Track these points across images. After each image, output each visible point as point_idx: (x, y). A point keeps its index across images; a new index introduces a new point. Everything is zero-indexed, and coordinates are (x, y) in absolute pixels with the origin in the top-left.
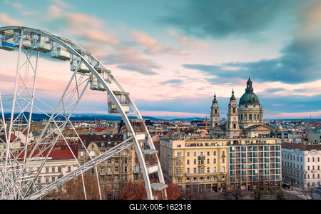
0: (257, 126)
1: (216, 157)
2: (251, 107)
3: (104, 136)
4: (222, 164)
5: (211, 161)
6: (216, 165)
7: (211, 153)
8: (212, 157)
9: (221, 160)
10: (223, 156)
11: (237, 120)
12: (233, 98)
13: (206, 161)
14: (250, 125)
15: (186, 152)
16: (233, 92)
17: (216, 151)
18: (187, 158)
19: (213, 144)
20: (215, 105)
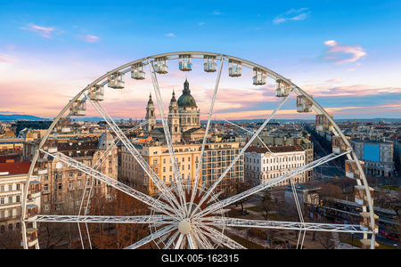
0: (196, 129)
1: (190, 163)
2: (189, 109)
3: (71, 144)
4: (195, 170)
5: (186, 167)
6: (190, 171)
7: (186, 159)
8: (186, 163)
9: (195, 165)
10: (197, 162)
11: (178, 123)
12: (173, 100)
13: (181, 168)
14: (188, 128)
15: (163, 158)
16: (174, 94)
17: (191, 156)
18: (163, 165)
19: (187, 150)
20: (151, 107)
